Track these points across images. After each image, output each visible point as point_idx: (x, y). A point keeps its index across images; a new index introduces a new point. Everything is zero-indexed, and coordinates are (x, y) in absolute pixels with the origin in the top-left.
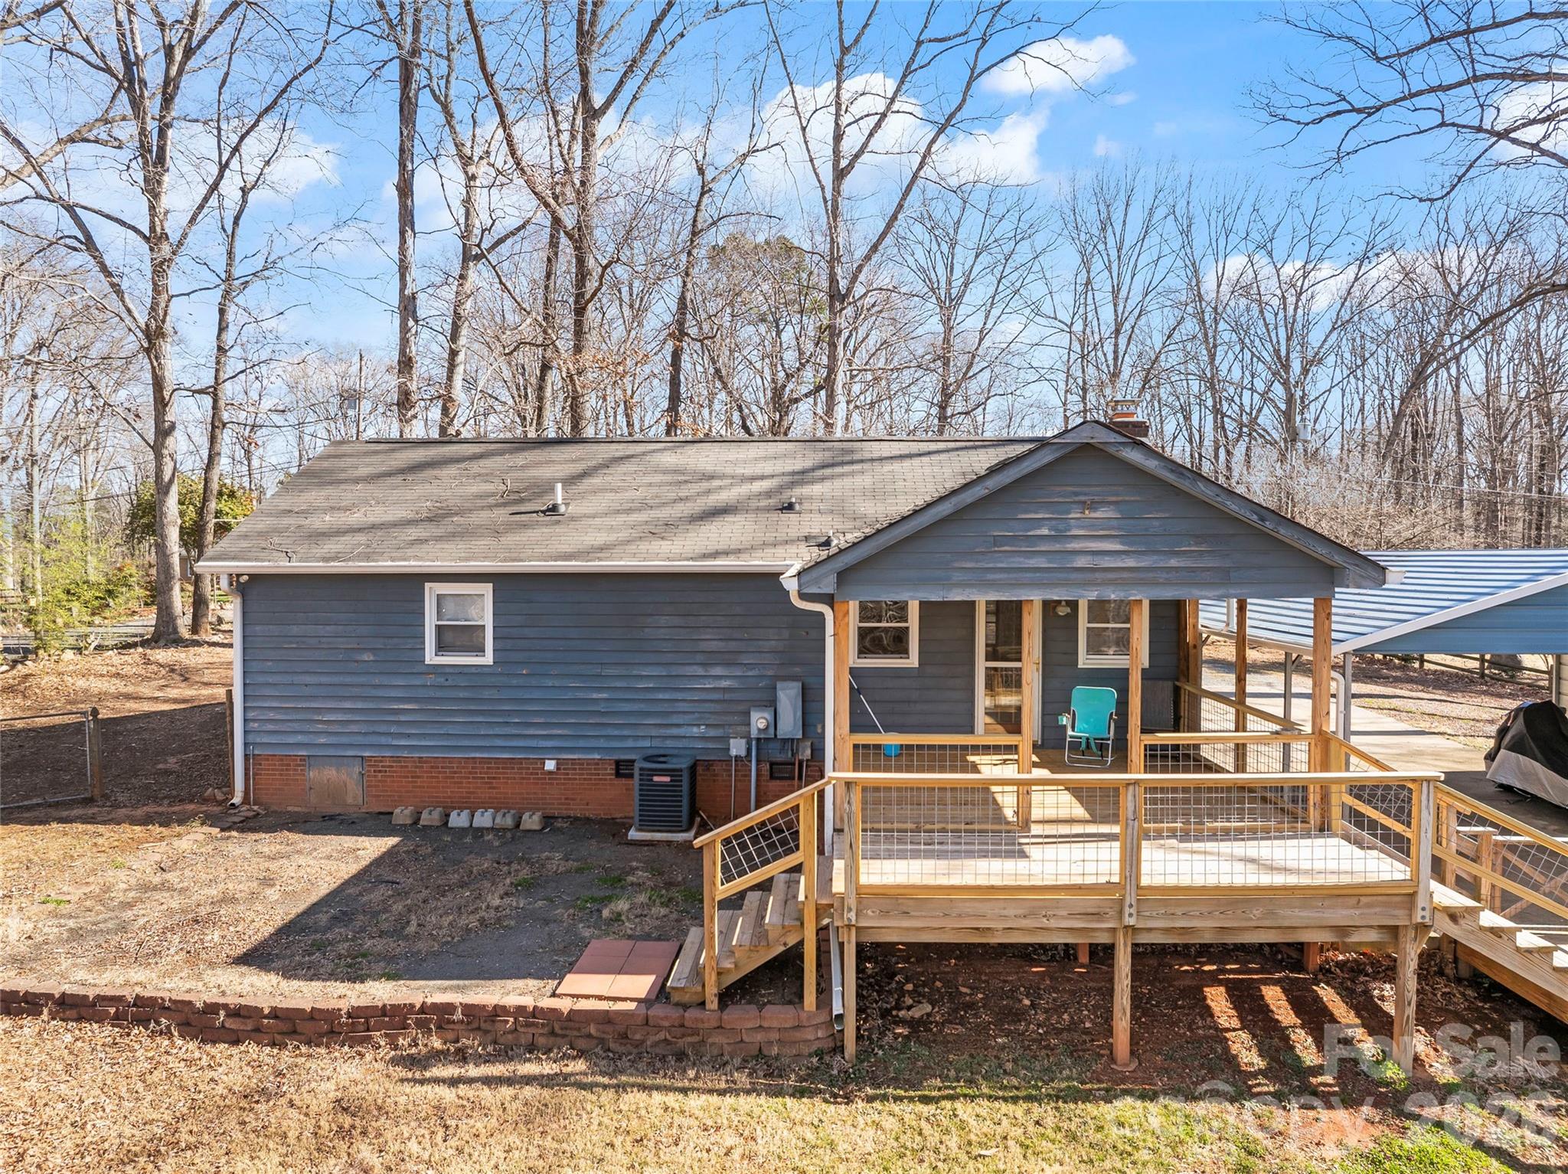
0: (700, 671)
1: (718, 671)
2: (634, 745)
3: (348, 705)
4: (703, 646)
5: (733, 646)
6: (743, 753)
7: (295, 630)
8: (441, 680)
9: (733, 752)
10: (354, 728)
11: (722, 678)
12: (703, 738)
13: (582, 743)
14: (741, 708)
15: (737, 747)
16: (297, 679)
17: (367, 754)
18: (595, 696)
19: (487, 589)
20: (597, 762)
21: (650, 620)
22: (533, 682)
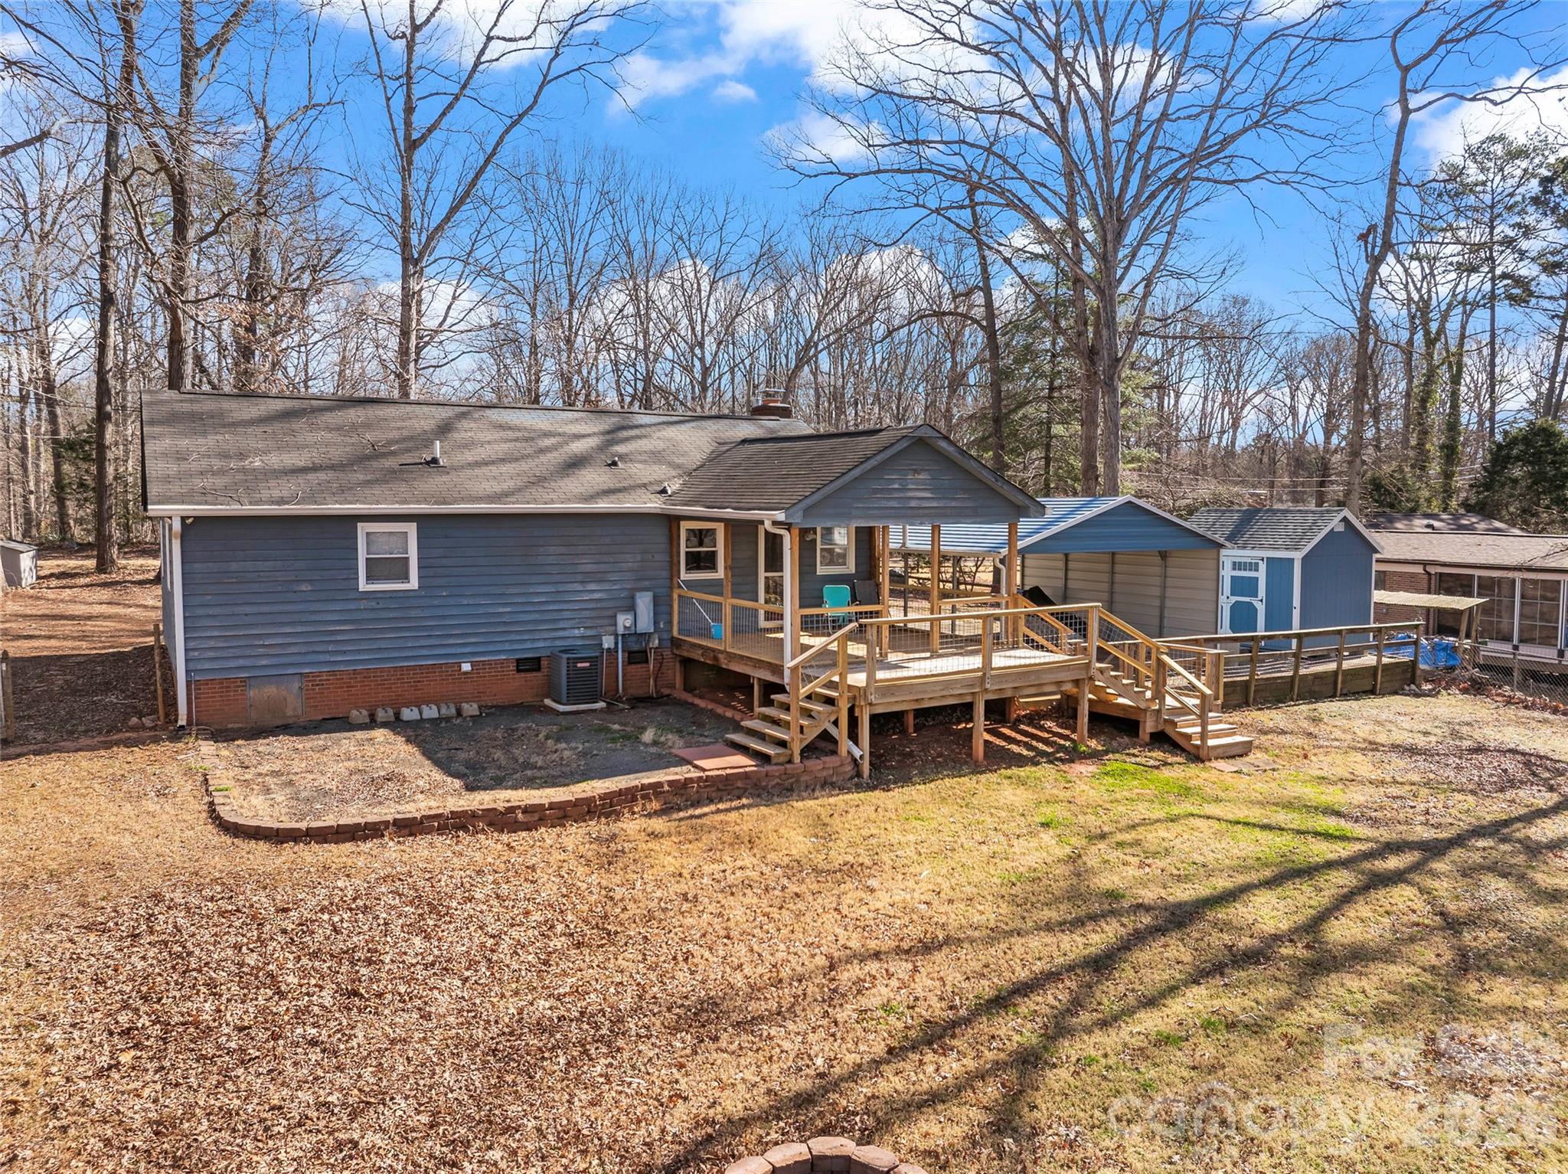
0: (579, 587)
1: (592, 587)
2: (529, 648)
3: (288, 630)
4: (581, 568)
5: (602, 568)
6: (612, 646)
7: (234, 566)
8: (373, 604)
9: (606, 646)
10: (294, 649)
11: (596, 592)
12: (583, 637)
13: (491, 648)
14: (610, 613)
15: (608, 642)
16: (238, 610)
17: (307, 671)
18: (501, 610)
19: (412, 529)
20: (502, 662)
21: (542, 549)
22: (452, 601)
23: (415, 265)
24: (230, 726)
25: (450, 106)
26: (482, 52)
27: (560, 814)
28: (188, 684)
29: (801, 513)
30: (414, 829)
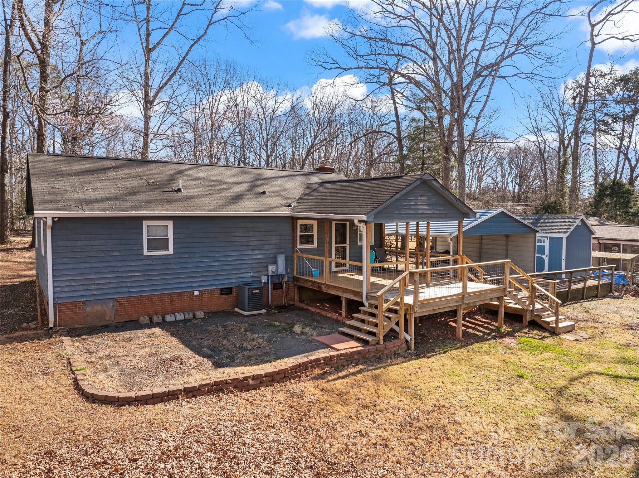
0: (251, 252)
1: (257, 252)
2: (228, 282)
3: (107, 276)
4: (252, 243)
5: (262, 243)
6: (266, 281)
7: (79, 243)
8: (151, 262)
9: (263, 281)
10: (110, 286)
11: (258, 255)
12: (252, 277)
13: (209, 283)
14: (265, 265)
15: (264, 279)
16: (81, 266)
17: (117, 297)
18: (214, 264)
19: (170, 224)
20: (214, 290)
21: (233, 234)
22: (190, 260)
23: (151, 105)
24: (77, 326)
25: (167, 34)
26: (181, 10)
27: (270, 379)
28: (55, 305)
29: (373, 216)
30: (195, 393)
